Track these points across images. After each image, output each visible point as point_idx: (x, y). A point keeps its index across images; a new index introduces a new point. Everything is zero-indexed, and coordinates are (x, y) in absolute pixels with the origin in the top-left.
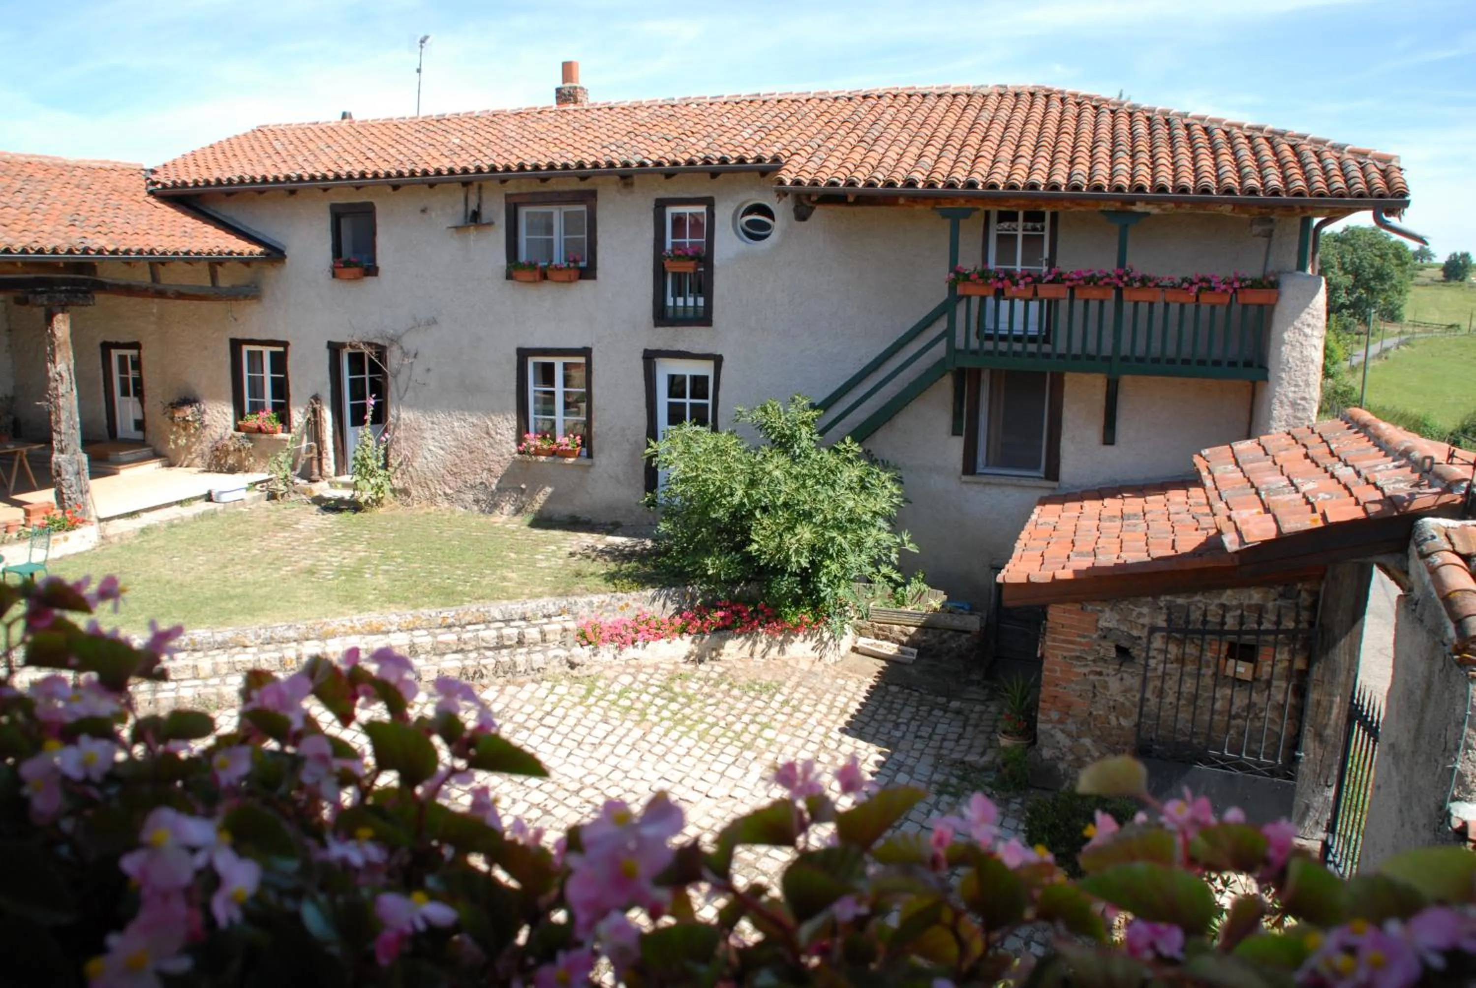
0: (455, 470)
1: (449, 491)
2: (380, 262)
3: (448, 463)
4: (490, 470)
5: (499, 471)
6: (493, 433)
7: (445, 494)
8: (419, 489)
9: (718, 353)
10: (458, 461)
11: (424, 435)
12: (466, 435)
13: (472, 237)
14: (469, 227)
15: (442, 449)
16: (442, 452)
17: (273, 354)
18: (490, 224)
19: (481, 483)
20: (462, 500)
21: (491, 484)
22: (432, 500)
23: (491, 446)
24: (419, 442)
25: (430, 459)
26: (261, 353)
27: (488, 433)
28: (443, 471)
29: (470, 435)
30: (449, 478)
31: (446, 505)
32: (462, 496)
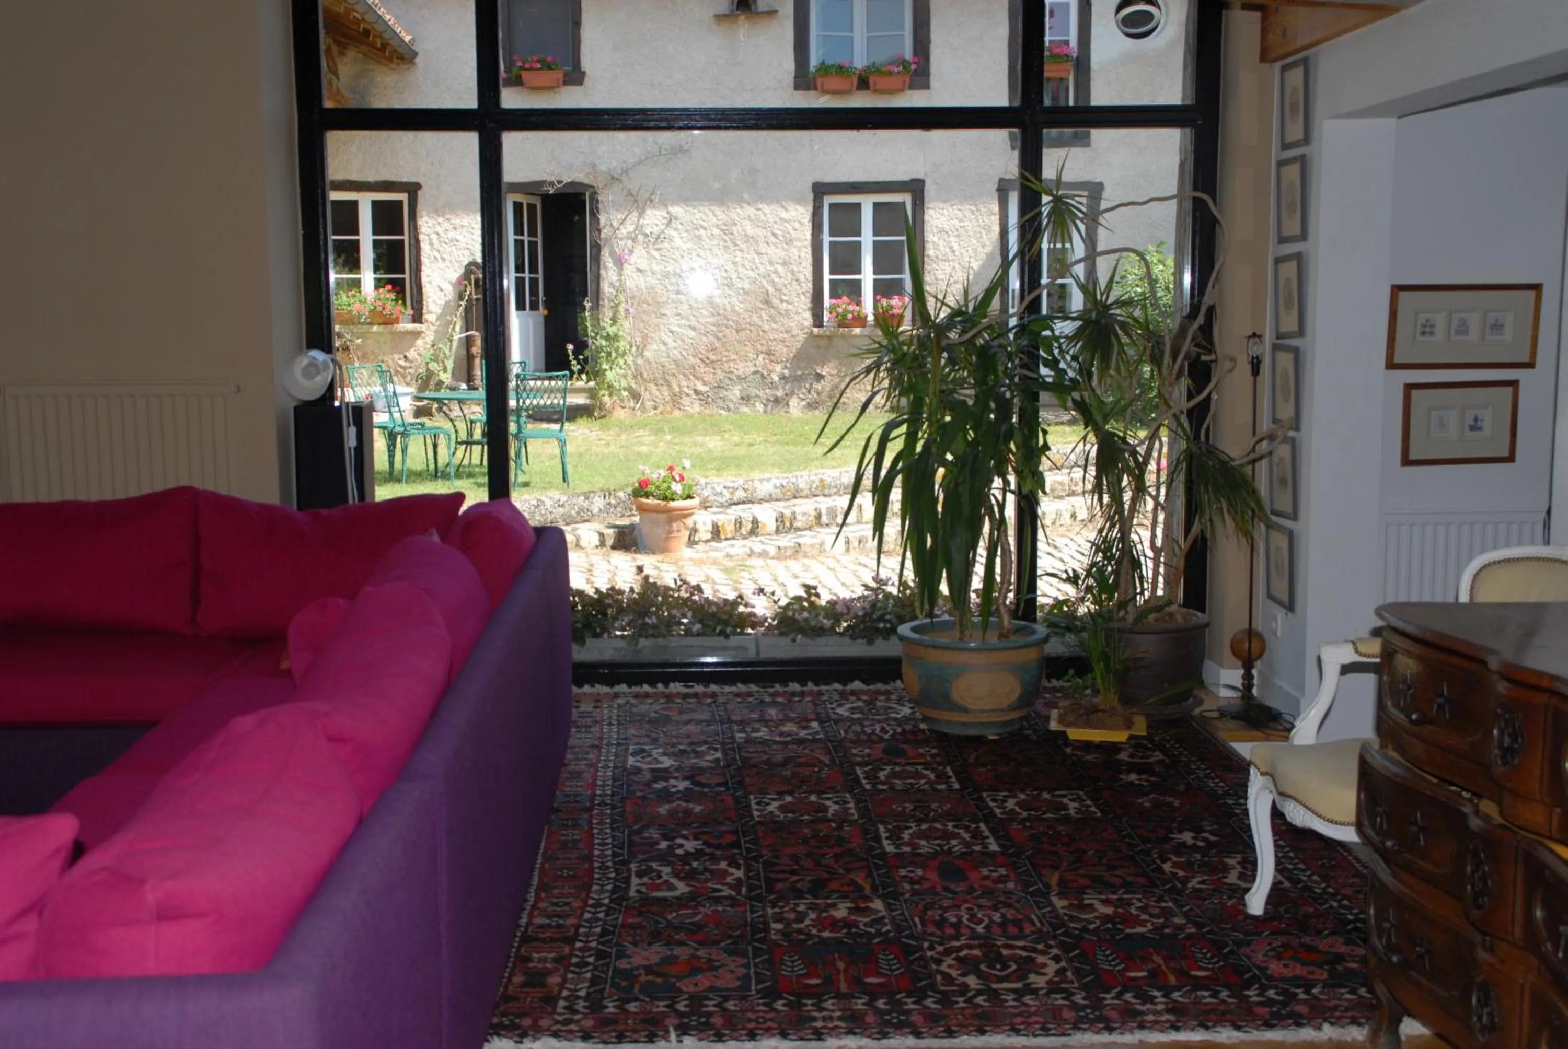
0: (713, 357)
1: (701, 387)
2: (586, 63)
3: (702, 349)
4: (769, 353)
5: (783, 352)
6: (775, 301)
7: (696, 392)
8: (653, 387)
9: (1098, 180)
10: (717, 344)
11: (663, 311)
12: (733, 307)
13: (741, 30)
14: (737, 16)
15: (693, 328)
16: (692, 334)
17: (375, 204)
18: (772, 13)
19: (755, 373)
20: (724, 399)
21: (770, 372)
22: (676, 400)
23: (772, 319)
24: (654, 320)
25: (671, 344)
26: (355, 204)
27: (767, 302)
28: (692, 360)
29: (739, 308)
30: (702, 369)
31: (697, 408)
32: (723, 393)
